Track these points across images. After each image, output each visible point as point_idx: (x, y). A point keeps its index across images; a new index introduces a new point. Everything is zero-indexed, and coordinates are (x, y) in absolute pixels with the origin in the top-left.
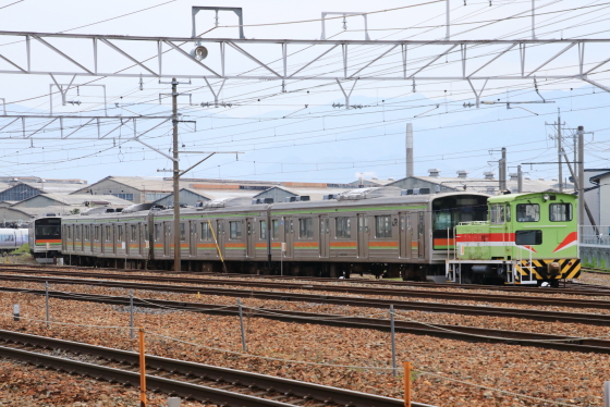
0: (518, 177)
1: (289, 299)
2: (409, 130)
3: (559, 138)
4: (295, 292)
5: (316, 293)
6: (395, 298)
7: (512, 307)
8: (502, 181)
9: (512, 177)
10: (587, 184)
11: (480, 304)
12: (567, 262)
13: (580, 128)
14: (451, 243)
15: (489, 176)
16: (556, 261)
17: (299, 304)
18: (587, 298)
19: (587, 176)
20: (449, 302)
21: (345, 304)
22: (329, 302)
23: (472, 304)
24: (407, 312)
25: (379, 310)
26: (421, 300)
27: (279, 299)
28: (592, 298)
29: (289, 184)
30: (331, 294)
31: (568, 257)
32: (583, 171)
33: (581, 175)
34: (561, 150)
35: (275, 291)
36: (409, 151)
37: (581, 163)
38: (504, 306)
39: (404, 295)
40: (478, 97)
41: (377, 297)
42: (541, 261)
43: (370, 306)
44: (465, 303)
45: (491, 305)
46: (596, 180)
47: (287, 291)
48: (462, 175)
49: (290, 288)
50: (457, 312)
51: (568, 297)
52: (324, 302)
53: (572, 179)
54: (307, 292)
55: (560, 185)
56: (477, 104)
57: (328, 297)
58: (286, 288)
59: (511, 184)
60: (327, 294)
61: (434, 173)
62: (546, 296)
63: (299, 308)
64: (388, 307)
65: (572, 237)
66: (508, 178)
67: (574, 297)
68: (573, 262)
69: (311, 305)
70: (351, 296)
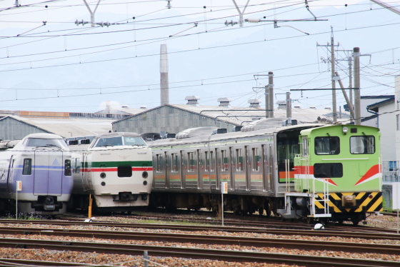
0: (287, 105)
1: (25, 247)
2: (163, 52)
3: (333, 61)
4: (33, 238)
5: (57, 239)
6: (149, 243)
7: (282, 252)
8: (270, 110)
9: (281, 105)
10: (365, 113)
11: (246, 250)
12: (367, 195)
13: (356, 50)
15: (254, 104)
16: (356, 194)
17: (37, 252)
18: (365, 242)
19: (365, 104)
20: (210, 248)
21: (91, 250)
22: (73, 249)
23: (236, 249)
24: (163, 259)
25: (131, 257)
26: (179, 246)
27: (13, 246)
28: (372, 242)
29: (25, 114)
30: (75, 240)
32: (360, 98)
33: (357, 103)
34: (335, 74)
35: (9, 237)
36: (164, 76)
37: (357, 89)
38: (273, 251)
39: (159, 239)
40: (241, 14)
41: (128, 243)
42: (339, 195)
43: (120, 252)
44: (229, 248)
45: (258, 250)
46: (375, 109)
47: (23, 238)
48: (224, 103)
49: (26, 234)
50: (220, 259)
51: (344, 241)
52: (67, 249)
53: (347, 107)
54: (46, 238)
55: (335, 115)
56: (241, 22)
57: (71, 244)
58: (22, 233)
59: (279, 113)
60: (70, 240)
61: (193, 101)
62: (321, 239)
63: (37, 256)
64: (141, 253)
66: (275, 106)
67: (352, 241)
68: (374, 195)
69: (50, 252)
70: (98, 241)
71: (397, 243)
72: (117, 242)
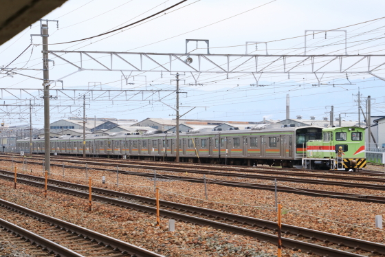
0: (339, 120)
1: (229, 176)
2: (288, 97)
3: (359, 101)
4: (232, 172)
5: (242, 173)
7: (334, 180)
8: (332, 121)
9: (337, 120)
10: (372, 123)
11: (319, 179)
12: (360, 160)
13: (369, 97)
14: (305, 150)
15: (326, 119)
16: (355, 159)
17: (233, 178)
18: (370, 177)
19: (372, 119)
20: (304, 178)
21: (255, 178)
22: (247, 177)
23: (315, 179)
24: (284, 182)
26: (291, 177)
27: (224, 175)
28: (373, 177)
29: (230, 122)
30: (249, 174)
31: (360, 157)
32: (370, 117)
33: (369, 119)
34: (360, 107)
35: (223, 172)
36: (288, 107)
37: (369, 113)
38: (331, 180)
42: (347, 159)
43: (267, 179)
44: (312, 178)
45: (324, 180)
46: (377, 121)
47: (228, 172)
48: (313, 118)
50: (308, 183)
51: (361, 176)
52: (245, 177)
53: (365, 121)
54: (237, 173)
55: (359, 124)
57: (247, 175)
58: (228, 170)
59: (336, 123)
60: (247, 173)
61: (299, 118)
62: (351, 176)
63: (233, 180)
64: (274, 180)
65: (362, 148)
66: (334, 120)
67: (365, 176)
68: (363, 160)
69: (239, 178)
70: (258, 174)
71: (384, 178)
72: (266, 175)
